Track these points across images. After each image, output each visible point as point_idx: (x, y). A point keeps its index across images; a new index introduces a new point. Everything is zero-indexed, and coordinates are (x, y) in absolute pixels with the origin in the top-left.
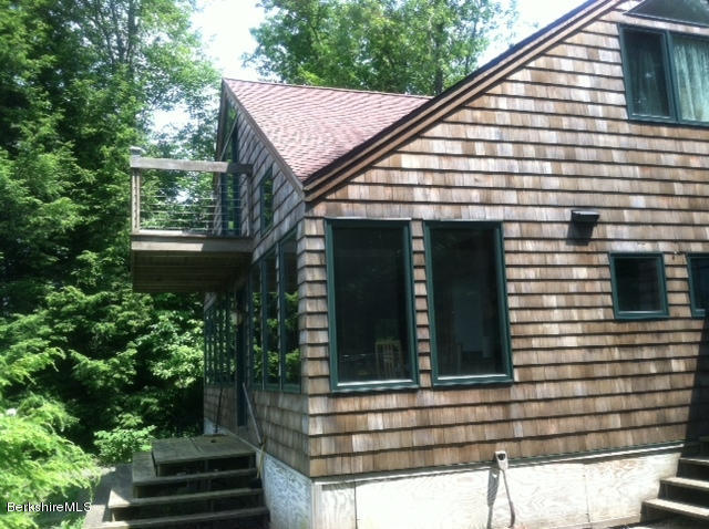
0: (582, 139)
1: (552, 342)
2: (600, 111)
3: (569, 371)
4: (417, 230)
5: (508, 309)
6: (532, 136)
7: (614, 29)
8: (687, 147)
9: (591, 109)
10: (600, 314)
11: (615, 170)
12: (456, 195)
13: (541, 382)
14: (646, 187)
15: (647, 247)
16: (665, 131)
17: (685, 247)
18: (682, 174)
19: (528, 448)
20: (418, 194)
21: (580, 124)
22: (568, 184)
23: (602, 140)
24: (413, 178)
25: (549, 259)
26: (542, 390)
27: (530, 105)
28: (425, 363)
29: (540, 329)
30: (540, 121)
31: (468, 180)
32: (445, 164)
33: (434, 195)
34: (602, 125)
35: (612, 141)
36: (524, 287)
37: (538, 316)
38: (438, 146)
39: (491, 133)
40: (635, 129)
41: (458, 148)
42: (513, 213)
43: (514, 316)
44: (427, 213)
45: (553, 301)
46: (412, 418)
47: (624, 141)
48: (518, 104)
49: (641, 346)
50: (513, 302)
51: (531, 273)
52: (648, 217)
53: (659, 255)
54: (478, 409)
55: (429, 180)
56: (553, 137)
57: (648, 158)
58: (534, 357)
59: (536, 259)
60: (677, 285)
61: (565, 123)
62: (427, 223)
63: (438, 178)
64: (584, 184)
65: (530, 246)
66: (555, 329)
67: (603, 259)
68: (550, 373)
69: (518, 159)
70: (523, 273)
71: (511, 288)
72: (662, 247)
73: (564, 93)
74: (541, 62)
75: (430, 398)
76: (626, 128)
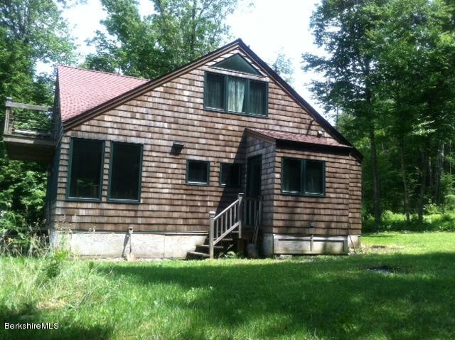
0: (181, 115)
1: (158, 190)
2: (191, 105)
3: (164, 202)
4: (108, 144)
5: (141, 177)
6: (161, 113)
7: (203, 73)
8: (228, 121)
9: (188, 104)
10: (180, 182)
11: (195, 129)
12: (126, 132)
13: (152, 204)
14: (207, 136)
15: (204, 159)
16: (219, 115)
17: (220, 160)
18: (224, 132)
19: (142, 227)
20: (110, 131)
21: (182, 109)
22: (174, 132)
23: (190, 116)
24: (109, 125)
25: (162, 160)
26: (151, 207)
27: (162, 101)
28: (105, 193)
29: (154, 185)
30: (165, 107)
31: (131, 127)
32: (123, 120)
33: (116, 132)
34: (192, 111)
35: (195, 117)
36: (150, 169)
37: (153, 180)
38: (120, 113)
39: (144, 110)
40: (206, 113)
41: (129, 115)
42: (149, 141)
43: (143, 180)
44: (113, 138)
45: (161, 175)
46: (97, 212)
47: (200, 118)
48: (157, 100)
49: (195, 195)
50: (144, 174)
51: (153, 164)
52: (206, 147)
53: (209, 162)
54: (124, 212)
55: (115, 126)
56: (170, 114)
57: (210, 125)
58: (150, 195)
59: (156, 159)
60: (215, 174)
61: (176, 109)
62: (112, 142)
63: (119, 126)
64: (180, 133)
65: (154, 154)
66: (160, 186)
67: (184, 161)
68: (156, 201)
69: (154, 121)
70: (150, 164)
71: (144, 169)
72: (210, 159)
73: (177, 97)
74: (169, 84)
75: (105, 206)
76: (202, 112)
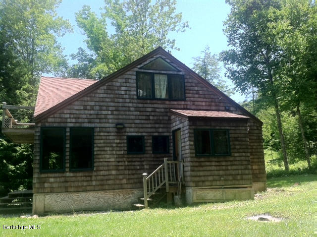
4: (68, 130)
7: (135, 73)
8: (156, 106)
9: (125, 96)
10: (122, 152)
11: (131, 113)
12: (80, 120)
13: (102, 170)
15: (139, 134)
16: (148, 101)
17: (152, 134)
18: (153, 114)
19: (97, 188)
20: (69, 120)
21: (121, 100)
22: (115, 117)
23: (127, 105)
25: (108, 138)
28: (68, 165)
29: (103, 156)
32: (77, 112)
36: (99, 145)
38: (76, 107)
40: (139, 101)
41: (82, 108)
43: (95, 153)
44: (71, 125)
47: (135, 105)
52: (140, 126)
54: (83, 178)
55: (72, 116)
57: (142, 109)
59: (103, 137)
60: (148, 145)
62: (71, 128)
63: (75, 116)
64: (120, 117)
65: (102, 134)
66: (108, 156)
67: (125, 137)
68: (105, 168)
69: (100, 110)
70: (99, 141)
71: (95, 145)
72: (144, 134)
73: (117, 92)
74: (110, 84)
75: (68, 174)
76: (136, 101)
